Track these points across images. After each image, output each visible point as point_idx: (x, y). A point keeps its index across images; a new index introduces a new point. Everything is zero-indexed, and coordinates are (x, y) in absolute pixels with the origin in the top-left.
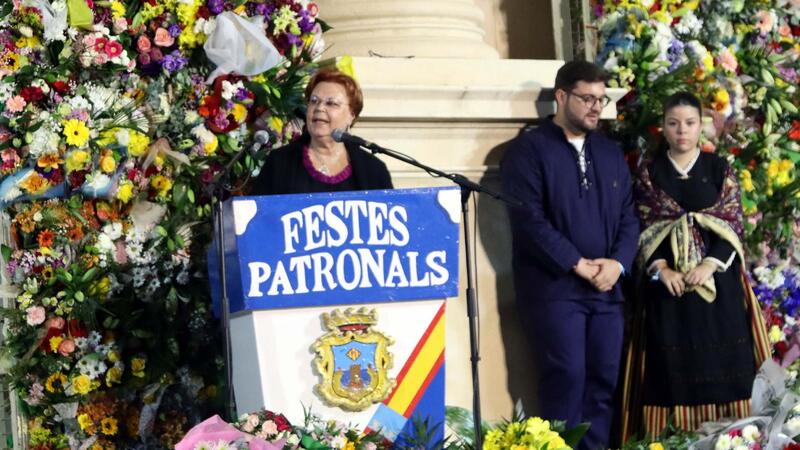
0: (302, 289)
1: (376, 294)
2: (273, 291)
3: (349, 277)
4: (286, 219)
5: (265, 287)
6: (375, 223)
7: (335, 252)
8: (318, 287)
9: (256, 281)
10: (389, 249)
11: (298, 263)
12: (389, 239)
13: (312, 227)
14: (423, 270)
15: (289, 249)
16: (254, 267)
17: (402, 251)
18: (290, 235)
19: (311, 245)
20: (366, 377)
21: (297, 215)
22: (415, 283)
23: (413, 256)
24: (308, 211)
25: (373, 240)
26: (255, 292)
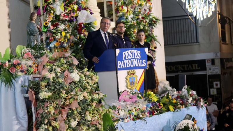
0: (125, 67)
1: (136, 68)
2: (121, 67)
3: (132, 65)
4: (123, 53)
5: (120, 66)
6: (136, 54)
7: (130, 59)
8: (128, 66)
9: (119, 65)
10: (138, 59)
11: (125, 61)
12: (138, 57)
13: (127, 55)
14: (142, 63)
15: (124, 59)
16: (119, 62)
17: (140, 59)
18: (124, 56)
19: (127, 58)
20: (134, 83)
21: (125, 52)
22: (141, 66)
23: (141, 60)
24: (127, 52)
25: (136, 58)
26: (119, 67)
